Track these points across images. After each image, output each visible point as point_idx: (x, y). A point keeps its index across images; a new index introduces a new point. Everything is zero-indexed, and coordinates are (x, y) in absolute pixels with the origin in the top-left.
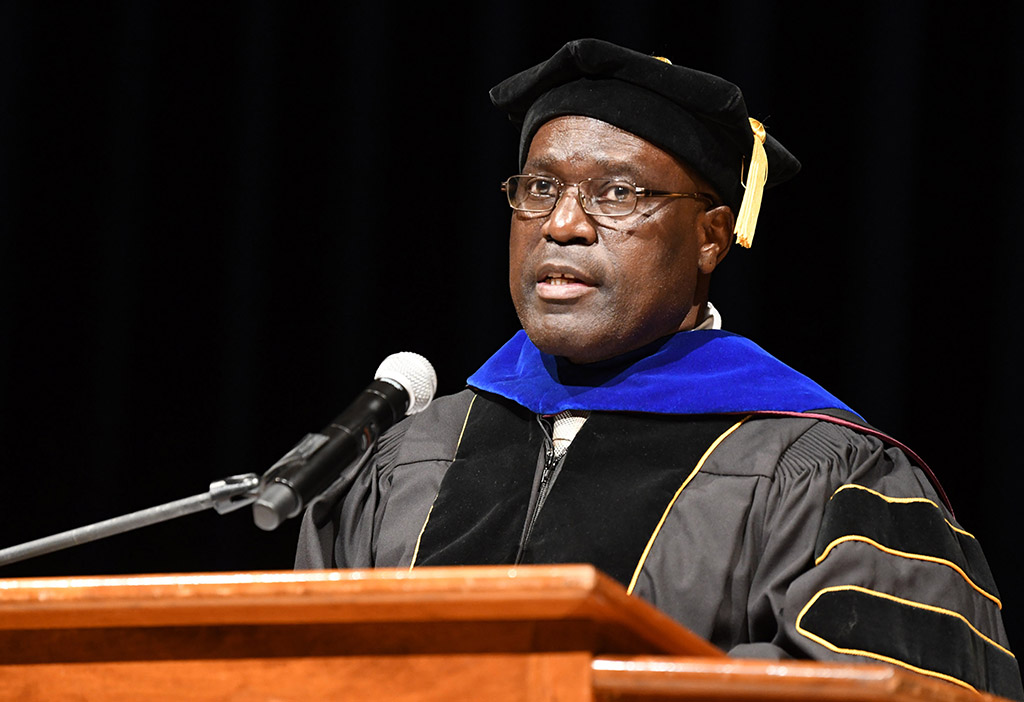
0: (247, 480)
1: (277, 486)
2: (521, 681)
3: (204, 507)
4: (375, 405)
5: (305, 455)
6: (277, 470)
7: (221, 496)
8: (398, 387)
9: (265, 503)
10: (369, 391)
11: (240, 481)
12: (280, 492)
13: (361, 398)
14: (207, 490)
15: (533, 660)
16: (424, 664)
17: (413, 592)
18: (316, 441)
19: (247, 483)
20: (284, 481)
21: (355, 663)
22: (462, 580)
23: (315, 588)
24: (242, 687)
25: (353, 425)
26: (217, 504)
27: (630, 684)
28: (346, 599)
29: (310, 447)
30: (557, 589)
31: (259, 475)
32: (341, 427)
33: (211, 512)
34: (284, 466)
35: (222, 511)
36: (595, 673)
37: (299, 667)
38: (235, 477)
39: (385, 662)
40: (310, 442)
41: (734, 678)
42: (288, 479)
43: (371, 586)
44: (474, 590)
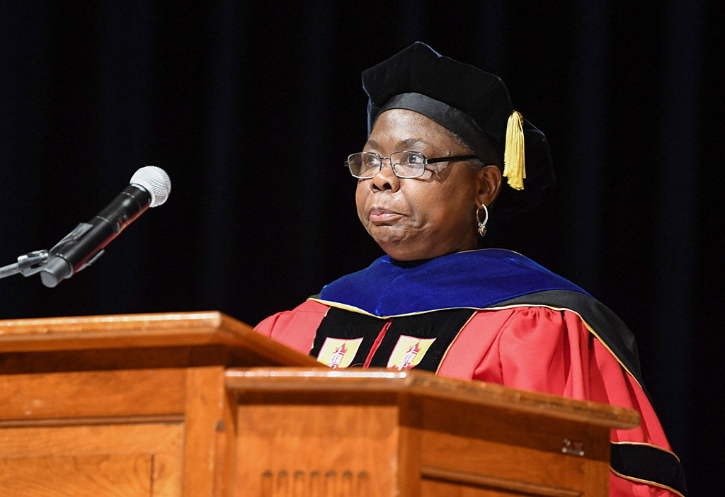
0: (42, 254)
1: (57, 258)
2: (183, 384)
3: (15, 272)
4: (126, 203)
5: (75, 238)
6: (58, 247)
7: (25, 265)
8: (143, 189)
9: (48, 270)
10: (124, 193)
11: (38, 255)
12: (59, 263)
13: (119, 198)
14: (16, 261)
15: (190, 371)
16: (125, 375)
17: (112, 330)
18: (84, 227)
19: (42, 256)
20: (61, 255)
21: (84, 375)
22: (141, 322)
23: (55, 329)
24: (17, 392)
25: (110, 217)
26: (23, 271)
27: (249, 385)
28: (74, 336)
29: (81, 231)
30: (198, 327)
31: (48, 249)
32: (102, 218)
33: (19, 275)
34: (62, 245)
35: (26, 275)
36: (226, 379)
37: (51, 379)
38: (34, 253)
39: (102, 374)
40: (81, 229)
41: (311, 380)
42: (63, 254)
43: (88, 327)
44: (148, 329)
